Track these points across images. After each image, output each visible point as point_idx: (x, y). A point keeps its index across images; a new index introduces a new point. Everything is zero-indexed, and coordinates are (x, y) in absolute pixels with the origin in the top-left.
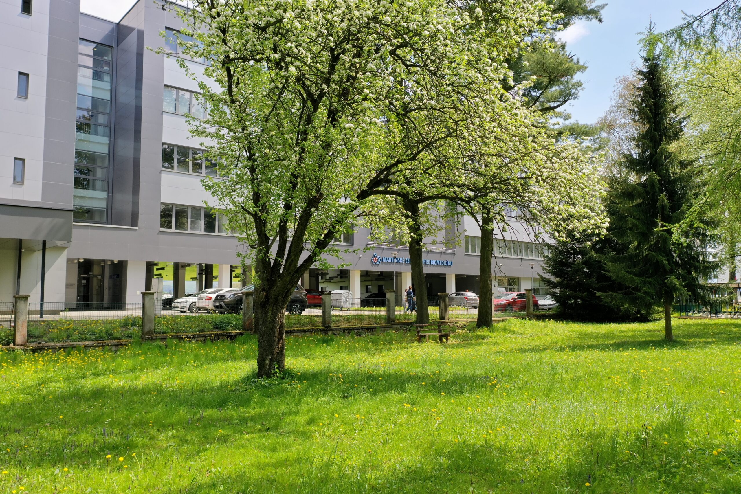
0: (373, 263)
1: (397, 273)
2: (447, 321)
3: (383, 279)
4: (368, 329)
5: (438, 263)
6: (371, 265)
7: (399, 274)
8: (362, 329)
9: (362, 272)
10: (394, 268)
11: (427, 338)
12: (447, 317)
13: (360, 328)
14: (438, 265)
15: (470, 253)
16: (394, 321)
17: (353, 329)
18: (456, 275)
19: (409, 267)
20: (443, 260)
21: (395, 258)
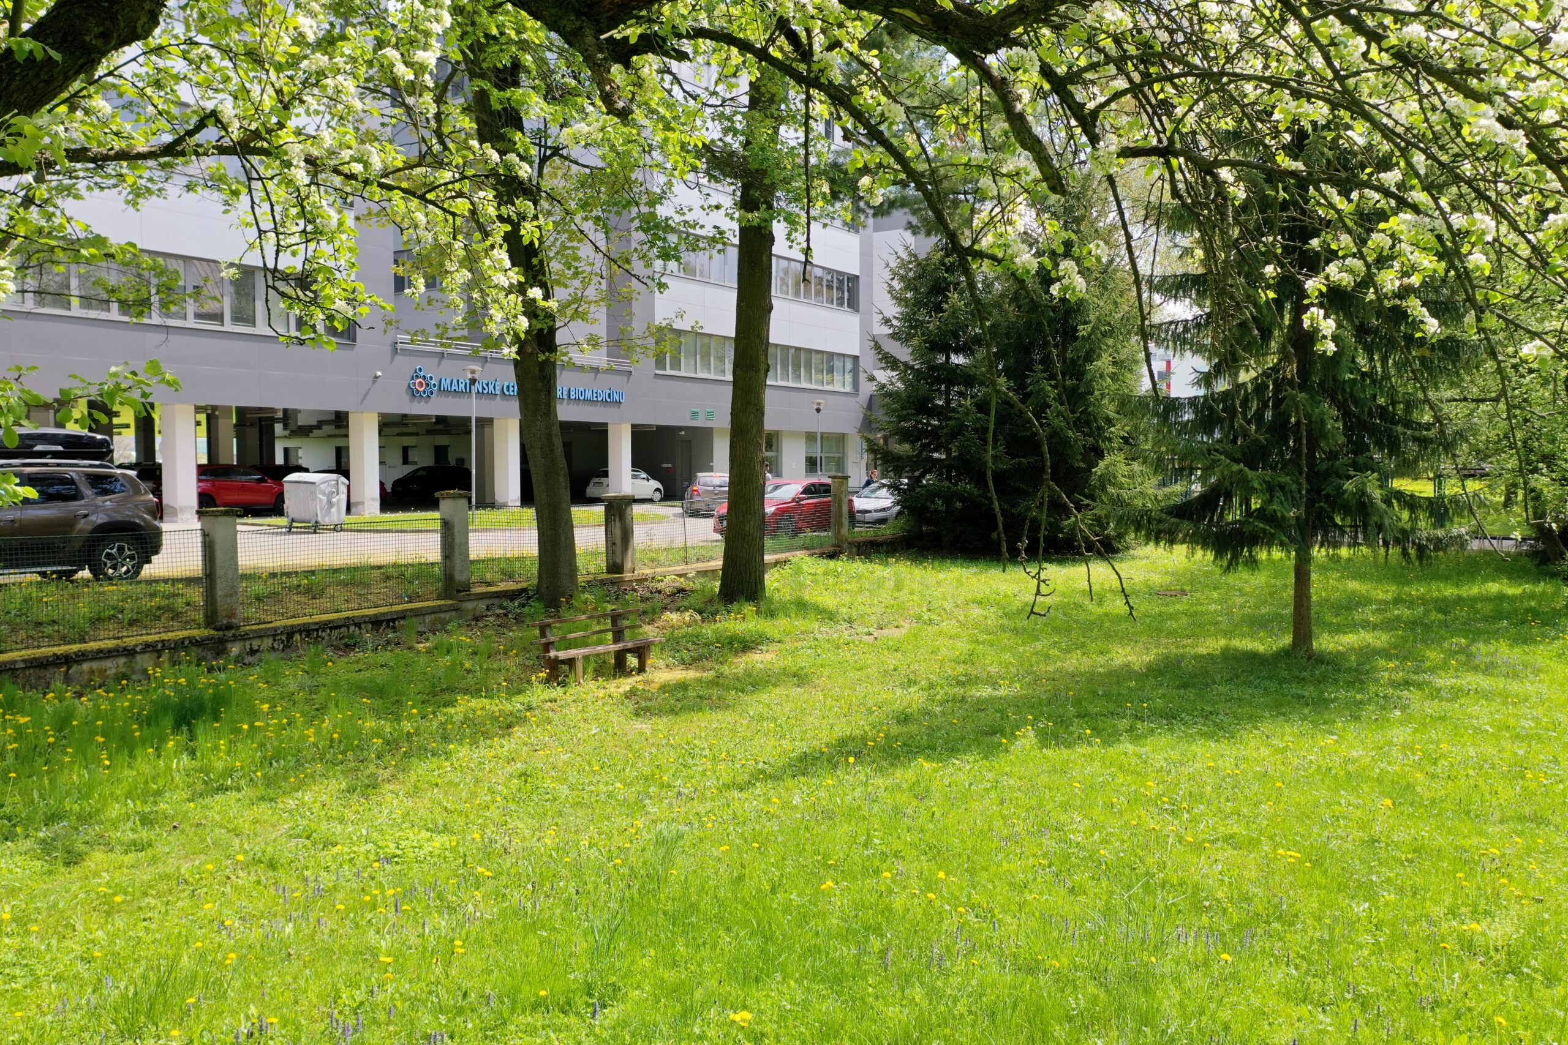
0: (413, 393)
1: (478, 420)
2: (627, 576)
3: (446, 432)
4: (376, 623)
5: (589, 394)
6: (407, 398)
7: (485, 423)
8: (358, 625)
9: (382, 416)
10: (471, 408)
11: (579, 666)
12: (628, 565)
13: (347, 623)
14: (589, 401)
15: (669, 372)
16: (467, 587)
17: (324, 626)
18: (633, 426)
19: (515, 405)
20: (602, 387)
21: (473, 381)
